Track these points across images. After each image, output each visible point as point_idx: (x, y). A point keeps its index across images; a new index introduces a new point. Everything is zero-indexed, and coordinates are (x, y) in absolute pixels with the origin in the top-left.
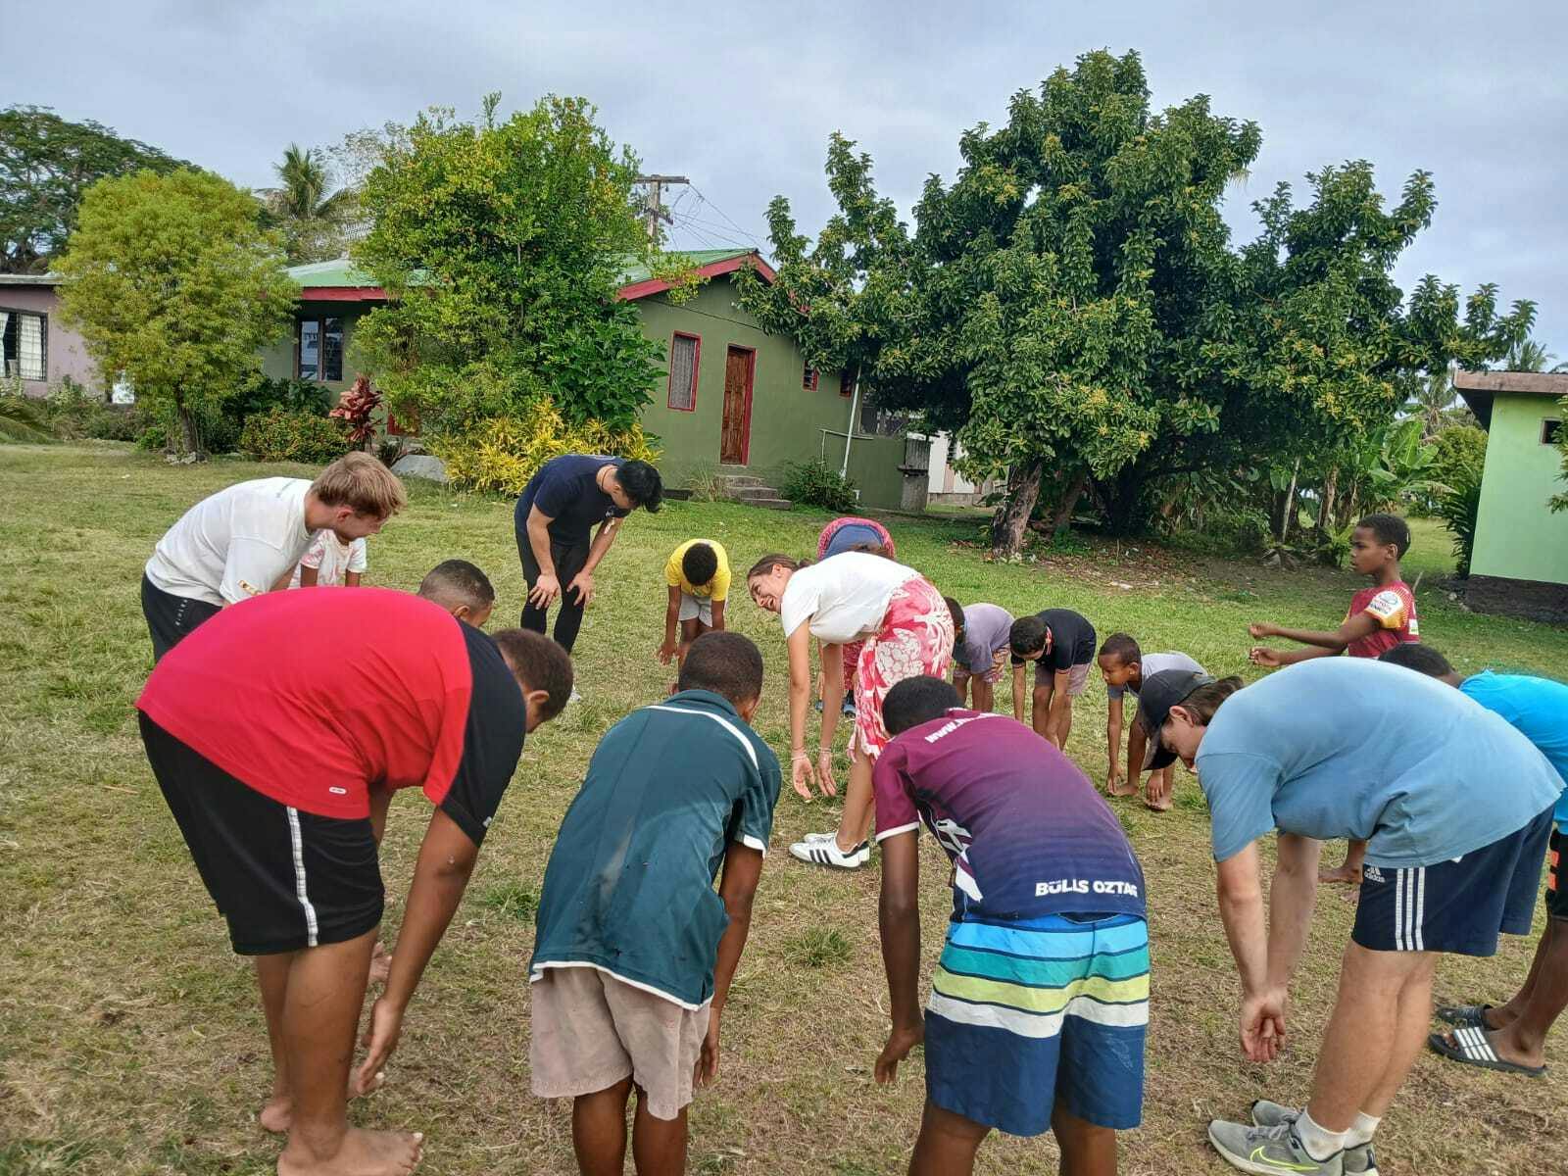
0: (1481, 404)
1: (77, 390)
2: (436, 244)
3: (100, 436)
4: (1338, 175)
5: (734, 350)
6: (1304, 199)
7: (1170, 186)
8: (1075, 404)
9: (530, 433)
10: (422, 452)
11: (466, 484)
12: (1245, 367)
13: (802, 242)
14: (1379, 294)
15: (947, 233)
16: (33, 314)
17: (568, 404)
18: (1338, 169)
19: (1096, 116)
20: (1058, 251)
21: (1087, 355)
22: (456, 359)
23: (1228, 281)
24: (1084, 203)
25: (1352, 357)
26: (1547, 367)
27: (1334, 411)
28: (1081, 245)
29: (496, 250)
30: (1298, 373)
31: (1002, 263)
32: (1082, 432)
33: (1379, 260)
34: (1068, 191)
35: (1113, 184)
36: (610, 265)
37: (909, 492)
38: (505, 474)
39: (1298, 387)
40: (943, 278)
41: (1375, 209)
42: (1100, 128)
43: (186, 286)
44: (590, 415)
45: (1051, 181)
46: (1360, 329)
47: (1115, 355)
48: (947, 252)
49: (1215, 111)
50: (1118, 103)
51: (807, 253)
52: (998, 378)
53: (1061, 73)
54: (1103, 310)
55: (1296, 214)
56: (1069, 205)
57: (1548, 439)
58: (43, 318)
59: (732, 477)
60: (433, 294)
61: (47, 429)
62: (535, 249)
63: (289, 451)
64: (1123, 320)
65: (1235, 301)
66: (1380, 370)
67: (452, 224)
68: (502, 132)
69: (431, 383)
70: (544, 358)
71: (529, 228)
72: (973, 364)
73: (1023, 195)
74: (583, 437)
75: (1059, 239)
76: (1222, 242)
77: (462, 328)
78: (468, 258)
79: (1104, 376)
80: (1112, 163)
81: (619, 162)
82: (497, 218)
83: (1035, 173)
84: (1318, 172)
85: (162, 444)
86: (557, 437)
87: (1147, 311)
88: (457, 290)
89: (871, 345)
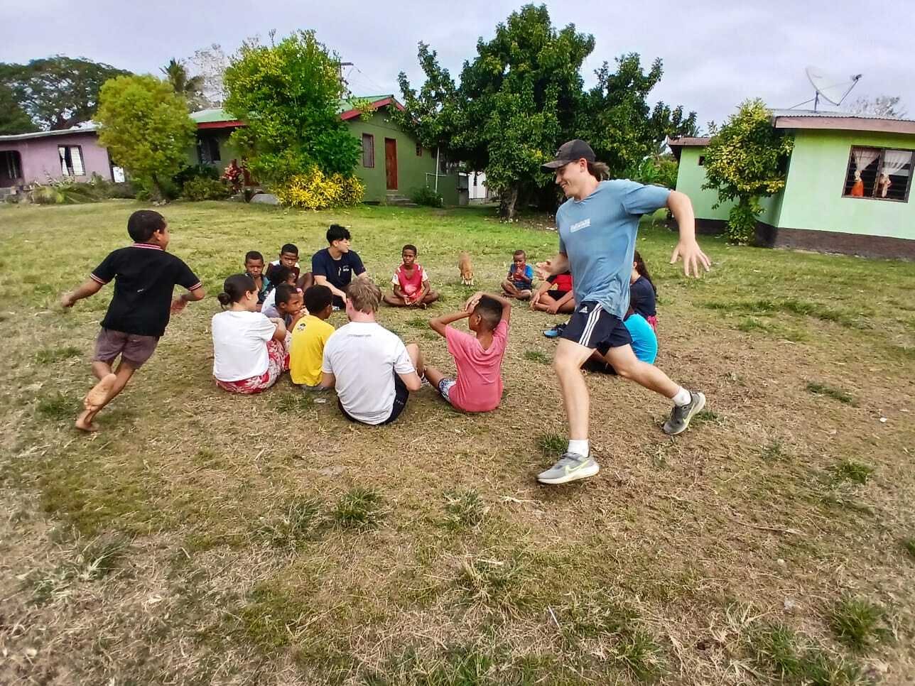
0: (677, 151)
1: (100, 178)
2: (260, 99)
3: (115, 197)
4: (627, 59)
5: (387, 140)
6: (614, 69)
7: (563, 64)
8: (530, 157)
9: (311, 180)
10: (261, 193)
11: (287, 204)
12: (592, 140)
13: (414, 92)
14: (642, 108)
15: (474, 86)
16: (75, 146)
17: (325, 168)
18: (626, 56)
19: (531, 33)
20: (520, 93)
21: (533, 137)
22: (275, 150)
23: (585, 105)
24: (529, 72)
25: (631, 135)
26: (699, 136)
27: (626, 157)
28: (529, 90)
29: (285, 101)
30: (613, 142)
31: (499, 98)
32: (533, 168)
33: (642, 94)
34: (523, 67)
35: (540, 64)
36: (334, 105)
37: (462, 198)
38: (303, 199)
39: (613, 148)
40: (474, 105)
41: (640, 73)
42: (532, 39)
43: (151, 125)
44: (335, 172)
45: (515, 63)
46: (635, 123)
47: (545, 137)
48: (475, 94)
49: (577, 32)
50: (540, 28)
51: (416, 96)
52: (499, 147)
53: (515, 14)
54: (539, 118)
55: (610, 76)
56: (524, 72)
57: (700, 164)
58: (79, 147)
59: (392, 194)
60: (262, 121)
61: (92, 196)
62: (303, 100)
63: (206, 196)
64: (547, 122)
65: (589, 112)
66: (641, 140)
67: (265, 89)
68: (280, 47)
69: (268, 162)
70: (313, 148)
71: (300, 90)
72: (489, 142)
73: (504, 69)
74: (333, 181)
75: (520, 88)
76: (581, 87)
77: (277, 136)
78: (274, 105)
79: (541, 146)
80: (539, 55)
81: (332, 58)
82: (284, 86)
83: (508, 59)
84: (619, 58)
85: (148, 198)
86: (322, 182)
87: (555, 118)
88: (272, 119)
89: (446, 136)
